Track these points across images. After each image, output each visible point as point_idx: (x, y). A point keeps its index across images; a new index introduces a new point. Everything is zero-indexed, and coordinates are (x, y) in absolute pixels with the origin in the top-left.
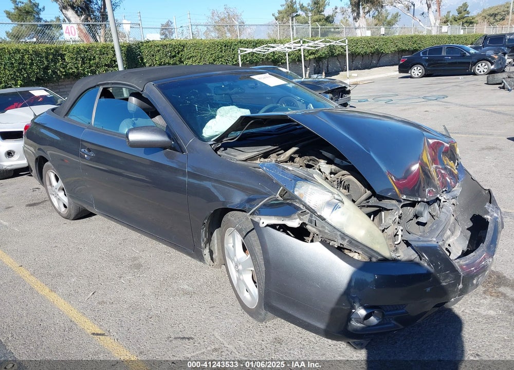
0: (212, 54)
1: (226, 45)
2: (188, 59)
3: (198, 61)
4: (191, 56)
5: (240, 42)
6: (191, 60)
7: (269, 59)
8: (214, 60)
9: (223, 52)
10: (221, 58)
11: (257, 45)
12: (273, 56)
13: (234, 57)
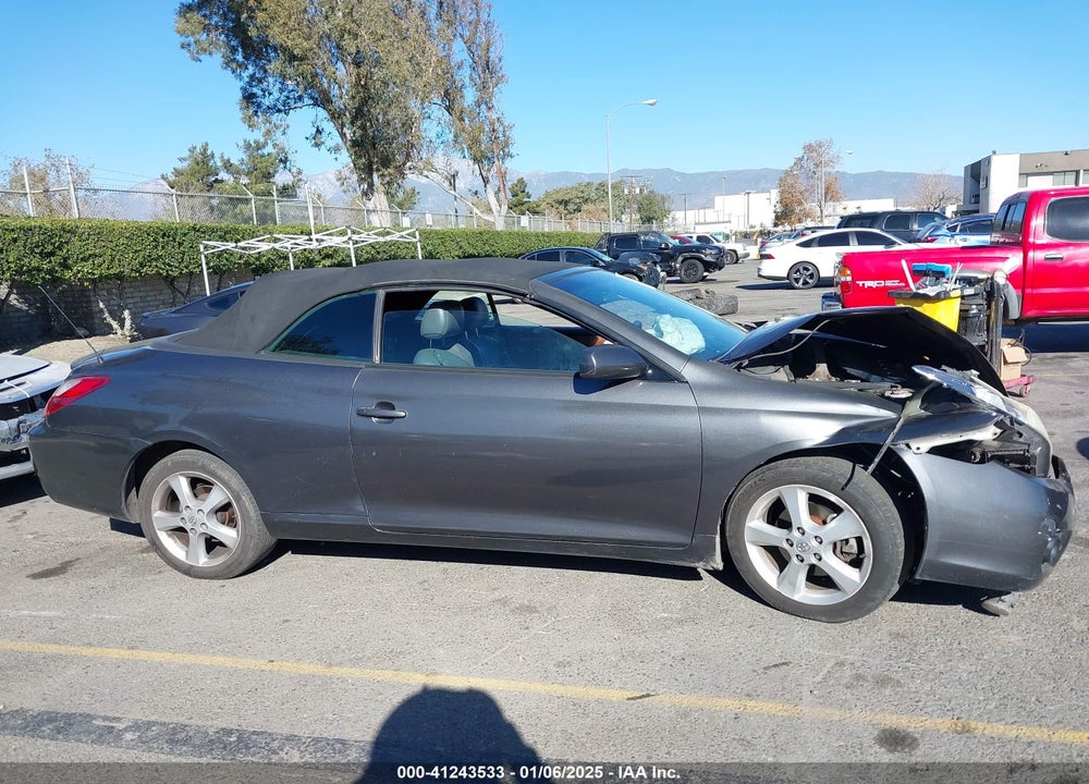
0: (136, 251)
1: (164, 235)
2: (82, 260)
3: (105, 266)
4: (90, 255)
5: (194, 228)
6: (91, 261)
7: (250, 264)
8: (142, 265)
9: (160, 248)
10: (156, 260)
11: (228, 236)
12: (257, 259)
13: (183, 259)
